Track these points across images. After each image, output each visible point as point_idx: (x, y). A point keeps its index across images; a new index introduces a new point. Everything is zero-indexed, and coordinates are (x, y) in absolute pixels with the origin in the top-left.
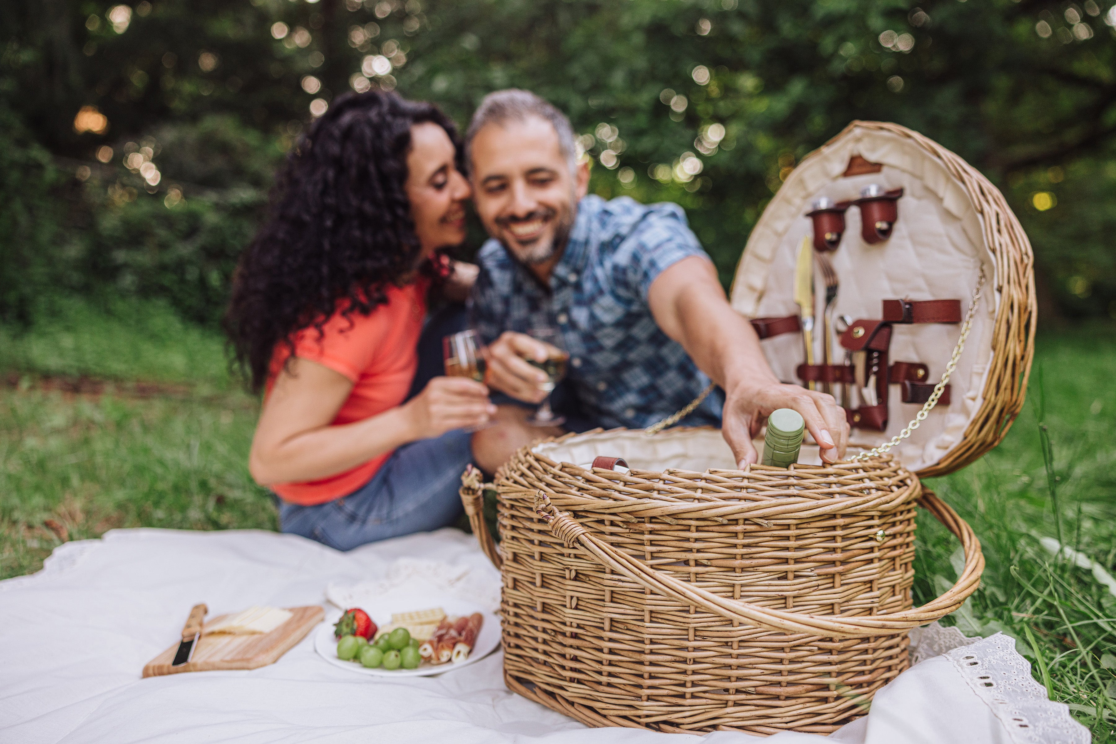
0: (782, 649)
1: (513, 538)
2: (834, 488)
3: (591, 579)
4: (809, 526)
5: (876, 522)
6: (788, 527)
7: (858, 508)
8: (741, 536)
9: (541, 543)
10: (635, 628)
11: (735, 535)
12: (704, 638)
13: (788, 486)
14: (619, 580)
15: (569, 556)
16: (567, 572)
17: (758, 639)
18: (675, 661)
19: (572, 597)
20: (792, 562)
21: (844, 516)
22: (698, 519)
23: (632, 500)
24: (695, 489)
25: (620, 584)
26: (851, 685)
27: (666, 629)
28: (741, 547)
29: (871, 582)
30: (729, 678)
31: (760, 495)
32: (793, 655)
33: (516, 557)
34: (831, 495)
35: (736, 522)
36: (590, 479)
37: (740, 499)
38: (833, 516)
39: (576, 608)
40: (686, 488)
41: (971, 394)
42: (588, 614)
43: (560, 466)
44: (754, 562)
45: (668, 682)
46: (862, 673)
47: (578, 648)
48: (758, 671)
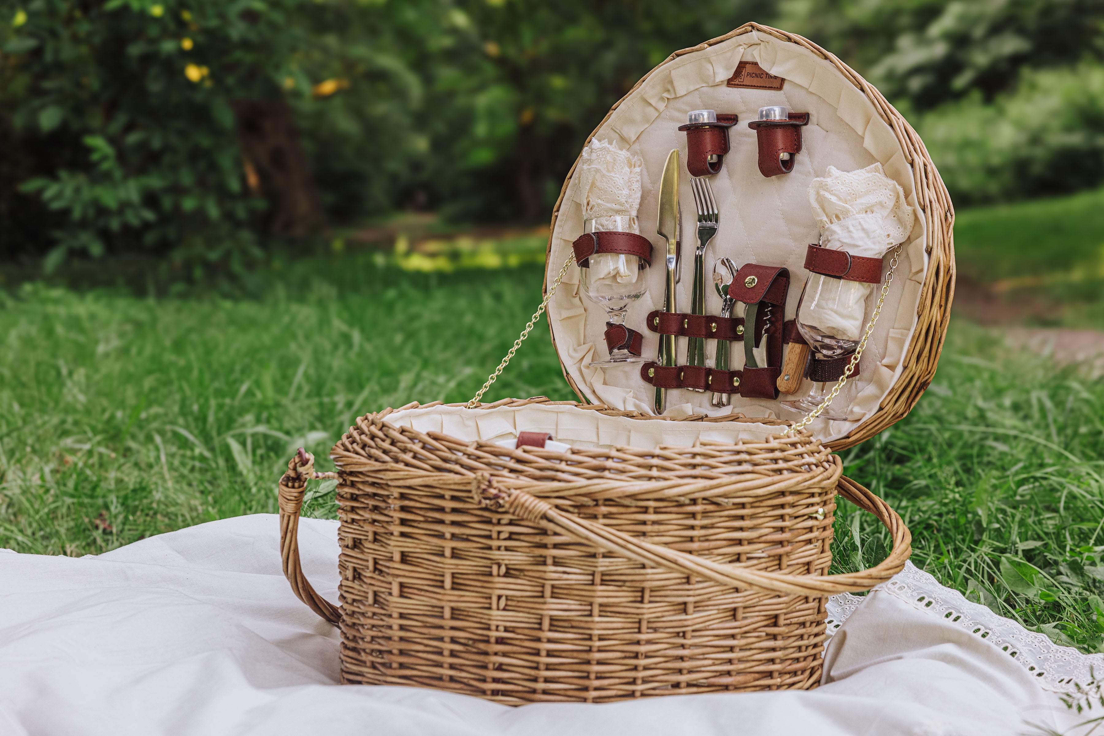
0: (733, 636)
1: (403, 534)
2: (781, 465)
3: (526, 573)
4: (761, 504)
5: (816, 499)
6: (743, 506)
7: (807, 484)
8: (699, 516)
9: (454, 537)
10: (582, 625)
11: (693, 515)
12: (655, 630)
13: (740, 463)
14: (565, 573)
15: (499, 548)
16: (495, 568)
17: (711, 627)
18: (625, 658)
19: (499, 597)
20: (746, 542)
21: (792, 493)
22: (657, 500)
23: (581, 482)
24: (650, 467)
25: (565, 576)
26: (789, 673)
27: (617, 622)
28: (699, 528)
29: (808, 564)
30: (680, 671)
31: (714, 472)
32: (743, 642)
33: (405, 558)
34: (780, 471)
35: (694, 502)
36: (520, 459)
37: (695, 477)
38: (782, 493)
39: (504, 609)
40: (639, 466)
41: (885, 361)
42: (521, 614)
43: (475, 445)
44: (712, 544)
45: (617, 681)
46: (797, 660)
47: (505, 655)
48: (710, 662)
